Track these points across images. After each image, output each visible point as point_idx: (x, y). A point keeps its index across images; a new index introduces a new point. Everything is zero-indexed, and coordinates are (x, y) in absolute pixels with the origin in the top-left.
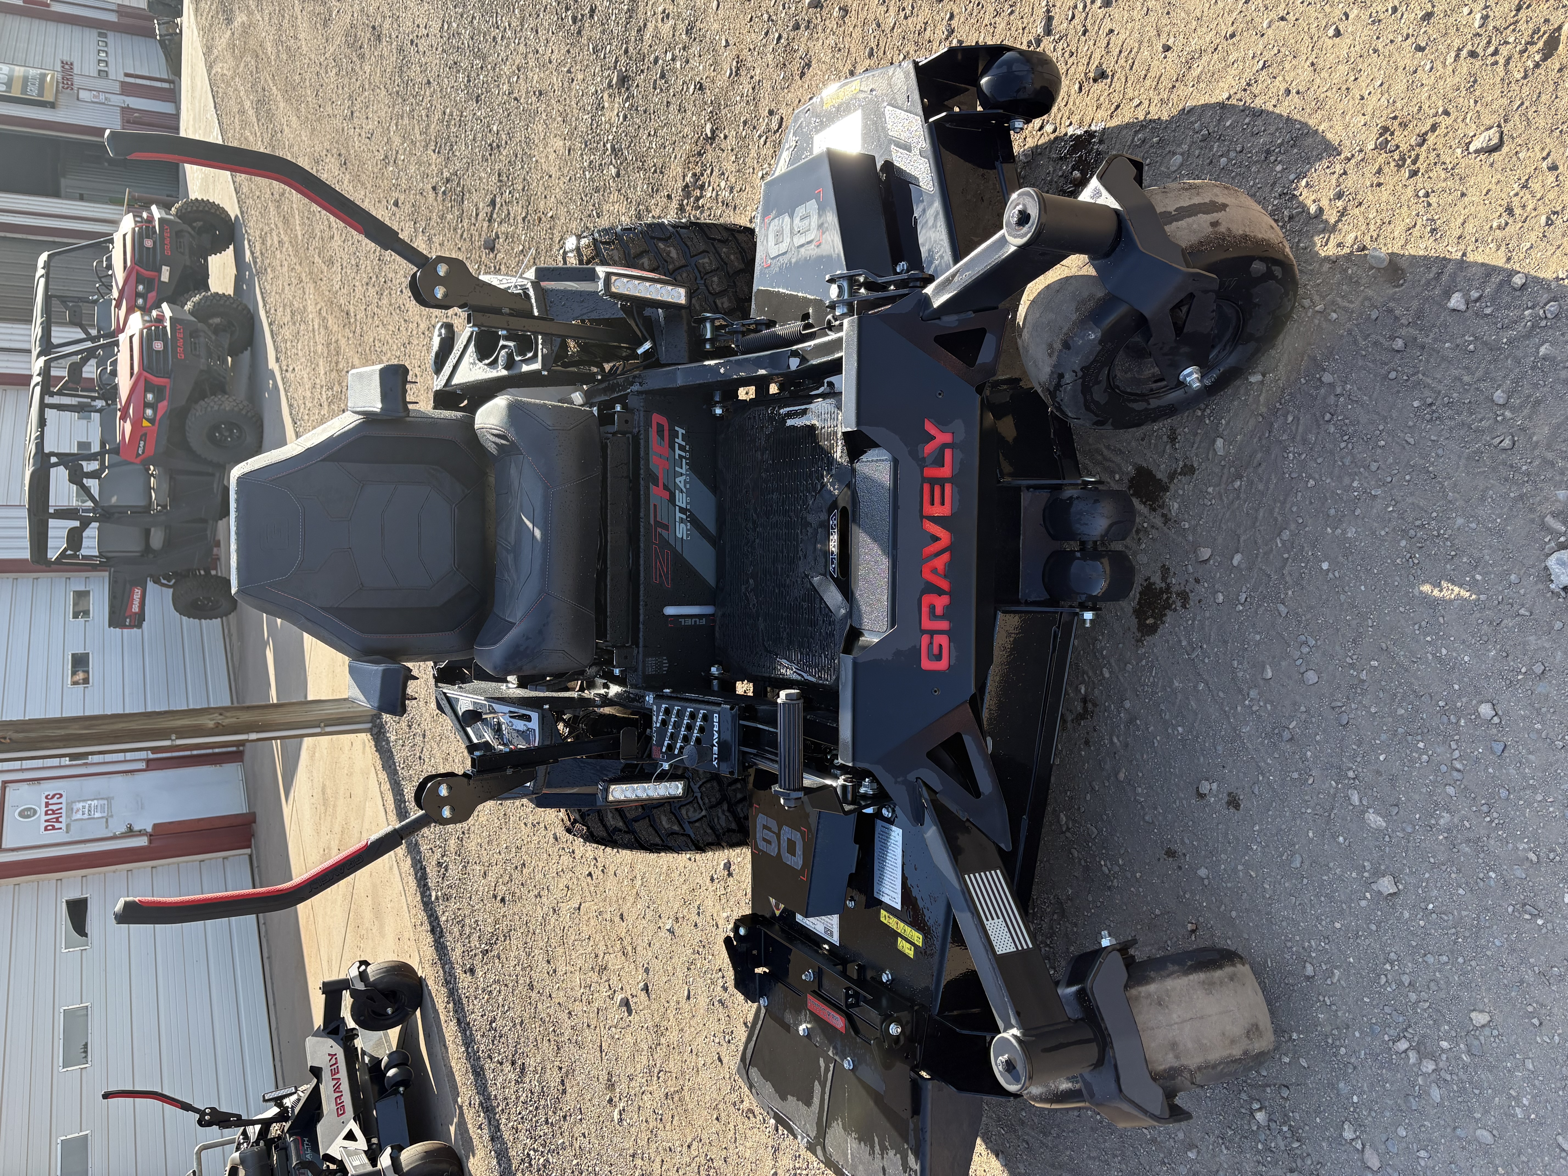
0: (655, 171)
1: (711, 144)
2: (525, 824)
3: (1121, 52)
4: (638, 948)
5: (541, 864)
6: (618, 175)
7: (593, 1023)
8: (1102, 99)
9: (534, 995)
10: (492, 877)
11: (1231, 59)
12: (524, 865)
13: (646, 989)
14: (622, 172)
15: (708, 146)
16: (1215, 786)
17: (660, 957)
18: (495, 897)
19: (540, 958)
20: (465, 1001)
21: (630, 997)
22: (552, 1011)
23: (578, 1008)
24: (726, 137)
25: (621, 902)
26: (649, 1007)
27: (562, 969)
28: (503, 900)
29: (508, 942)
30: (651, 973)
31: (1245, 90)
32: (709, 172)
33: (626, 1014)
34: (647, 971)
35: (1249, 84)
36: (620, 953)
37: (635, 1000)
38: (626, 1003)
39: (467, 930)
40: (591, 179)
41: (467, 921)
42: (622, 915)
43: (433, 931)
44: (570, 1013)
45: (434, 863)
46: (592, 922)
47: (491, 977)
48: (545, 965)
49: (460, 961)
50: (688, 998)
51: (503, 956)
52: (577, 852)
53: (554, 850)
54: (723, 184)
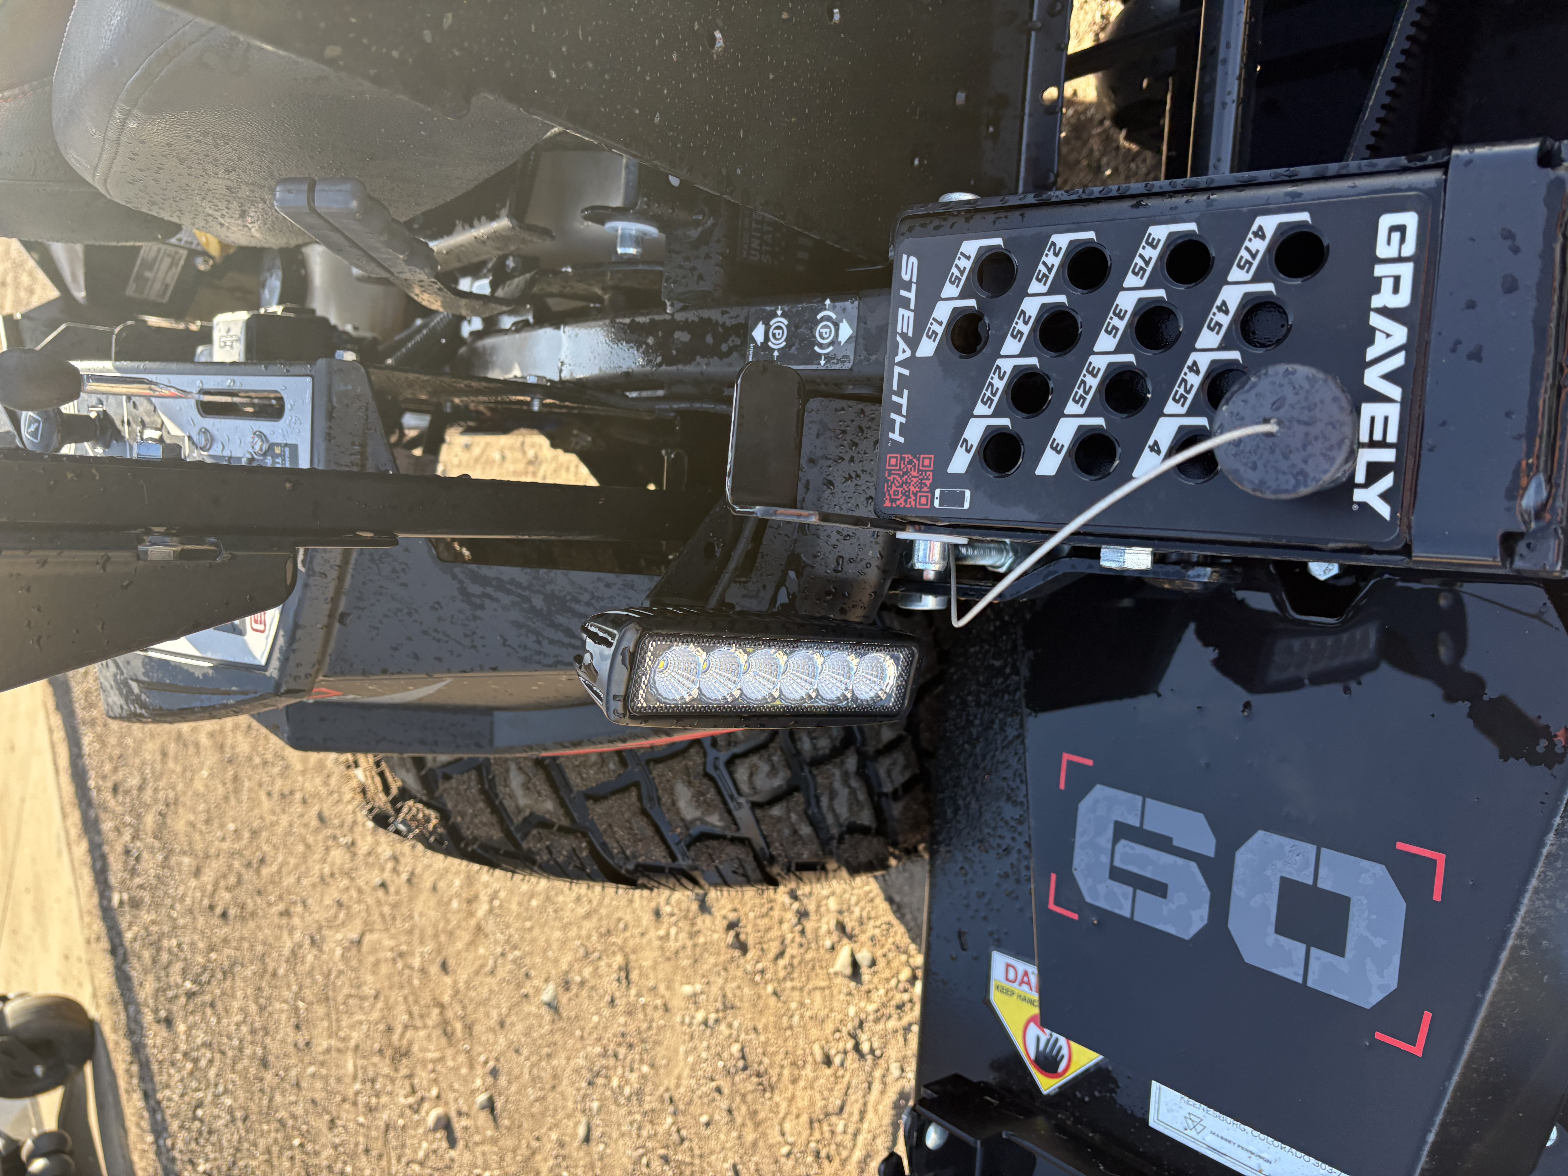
13: (490, 1106)
17: (525, 1052)
18: (211, 908)
19: (284, 1017)
21: (453, 1114)
22: (299, 1110)
23: (348, 1115)
25: (443, 938)
26: (494, 1141)
27: (322, 1044)
28: (224, 915)
29: (228, 983)
30: (503, 1081)
33: (444, 1144)
34: (494, 1073)
36: (438, 1032)
37: (464, 1122)
38: (445, 1125)
42: (445, 962)
44: (332, 1121)
46: (384, 969)
47: (199, 1036)
49: (151, 1002)
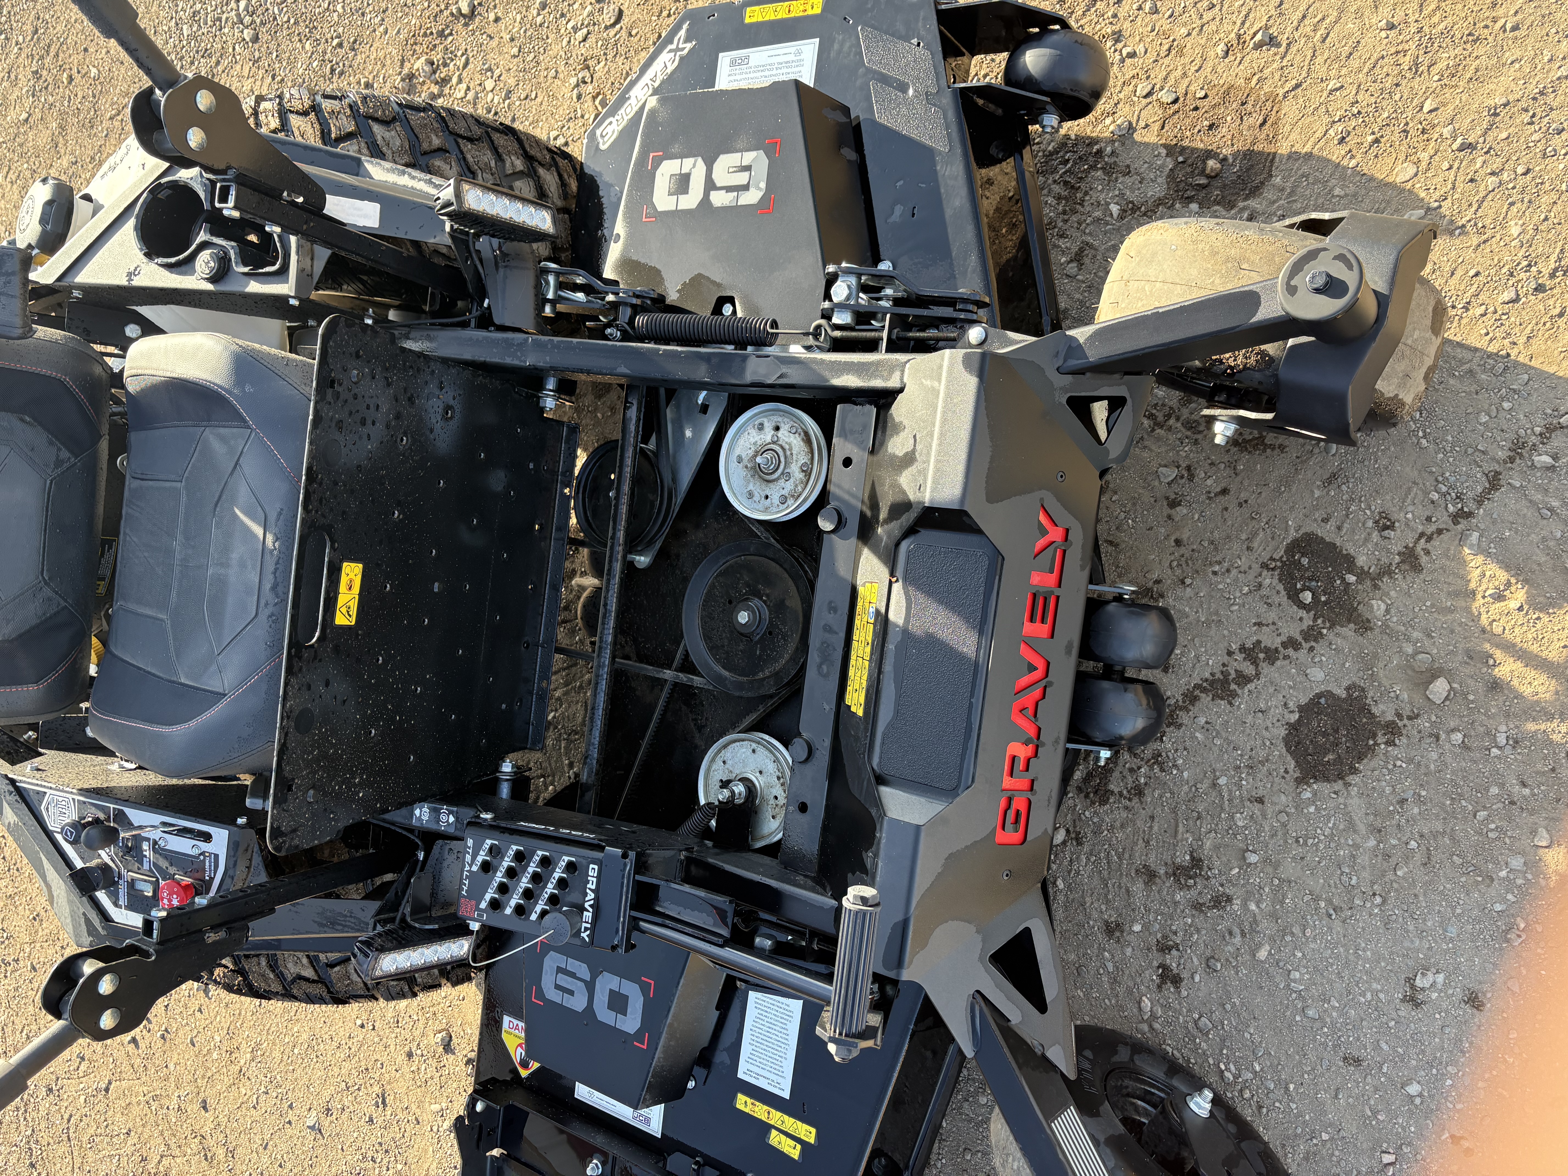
1: (466, 25)
3: (1304, 17)
8: (1267, 72)
15: (459, 26)
16: (1440, 978)
24: (497, 20)
25: (202, 1083)
32: (461, 62)
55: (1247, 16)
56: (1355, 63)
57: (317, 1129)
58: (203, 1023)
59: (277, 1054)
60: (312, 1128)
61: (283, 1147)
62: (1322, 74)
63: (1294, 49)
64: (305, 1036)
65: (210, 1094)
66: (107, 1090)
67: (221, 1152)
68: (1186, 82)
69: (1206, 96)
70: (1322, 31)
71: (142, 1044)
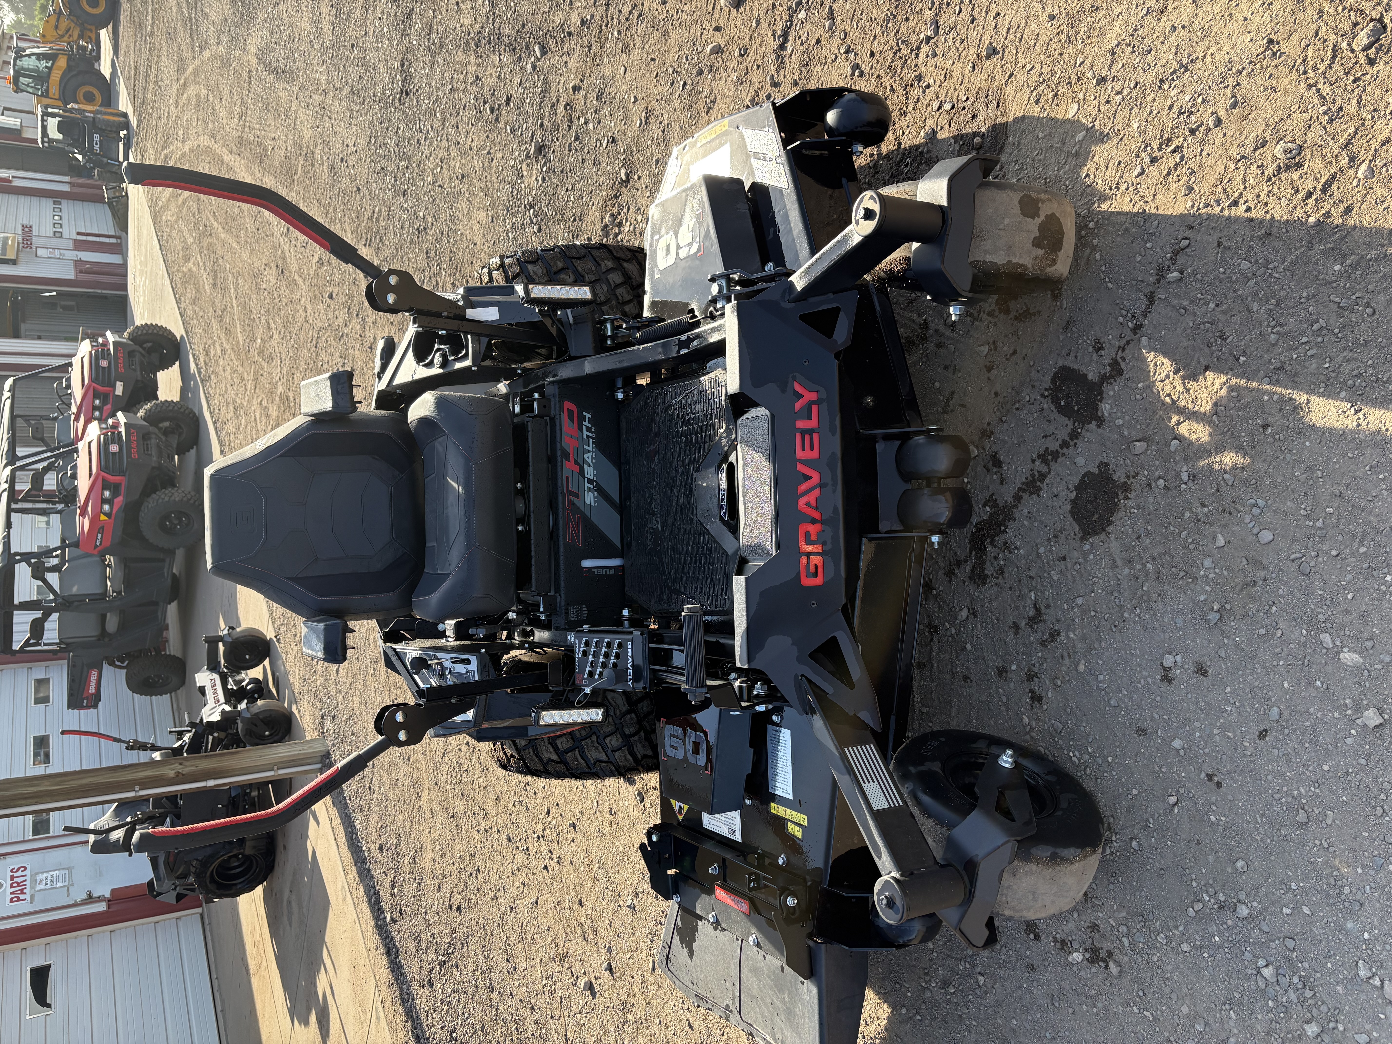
0: (575, 220)
1: (626, 187)
2: (478, 831)
3: (1009, 29)
4: (600, 930)
5: (495, 867)
6: (540, 230)
7: (557, 1013)
8: (995, 72)
9: (494, 996)
10: (446, 890)
11: (1116, 12)
12: (478, 870)
13: (610, 968)
14: (543, 227)
15: (624, 189)
16: (1179, 658)
17: (622, 935)
18: (451, 907)
19: (500, 958)
20: (423, 1016)
21: (593, 980)
22: (513, 1010)
23: (541, 1001)
24: (639, 178)
25: (578, 888)
26: (613, 986)
27: (522, 965)
28: (459, 909)
29: (465, 949)
30: (614, 952)
31: (1132, 35)
32: (625, 210)
33: (590, 997)
34: (609, 950)
35: (1135, 30)
36: (581, 939)
37: (599, 981)
38: (590, 987)
39: (424, 945)
40: (514, 239)
41: (423, 936)
42: (580, 901)
43: (388, 953)
44: (532, 1007)
45: (388, 885)
46: (550, 913)
47: (450, 987)
48: (504, 964)
49: (417, 977)
50: (654, 969)
51: (460, 964)
52: (530, 849)
53: (507, 852)
54: (639, 218)
55: (980, 40)
56: (1038, 49)
57: (632, 907)
58: (574, 849)
59: (610, 862)
60: (629, 907)
61: (619, 923)
62: (1023, 63)
63: (1006, 52)
64: (621, 847)
65: (583, 895)
66: (537, 903)
67: (590, 932)
68: (957, 93)
69: (968, 98)
70: (1019, 35)
71: (550, 870)
